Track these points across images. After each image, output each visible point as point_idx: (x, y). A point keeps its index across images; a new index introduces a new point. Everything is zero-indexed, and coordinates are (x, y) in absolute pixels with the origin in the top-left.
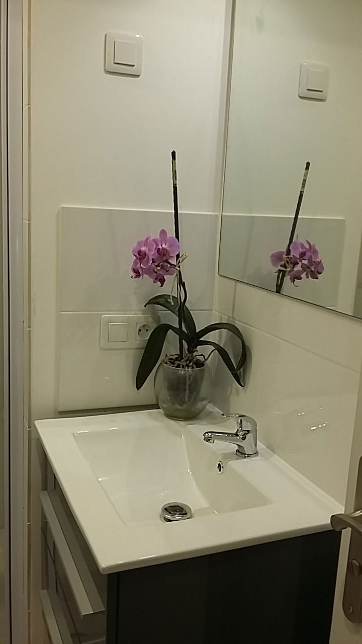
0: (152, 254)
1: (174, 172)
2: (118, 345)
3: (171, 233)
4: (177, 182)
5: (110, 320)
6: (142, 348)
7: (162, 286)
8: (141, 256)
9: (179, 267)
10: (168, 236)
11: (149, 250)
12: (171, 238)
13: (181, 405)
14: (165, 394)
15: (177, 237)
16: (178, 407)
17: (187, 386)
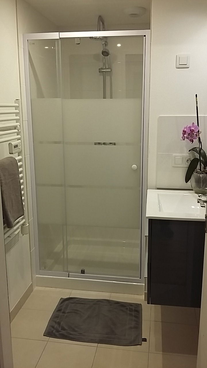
0: (188, 131)
1: (197, 102)
2: (179, 166)
3: (196, 124)
4: (198, 105)
5: (175, 156)
6: (187, 167)
7: (192, 143)
8: (184, 132)
9: (199, 136)
10: (195, 125)
11: (187, 130)
12: (196, 125)
13: (199, 188)
14: (194, 184)
15: (198, 125)
16: (199, 189)
17: (202, 181)
